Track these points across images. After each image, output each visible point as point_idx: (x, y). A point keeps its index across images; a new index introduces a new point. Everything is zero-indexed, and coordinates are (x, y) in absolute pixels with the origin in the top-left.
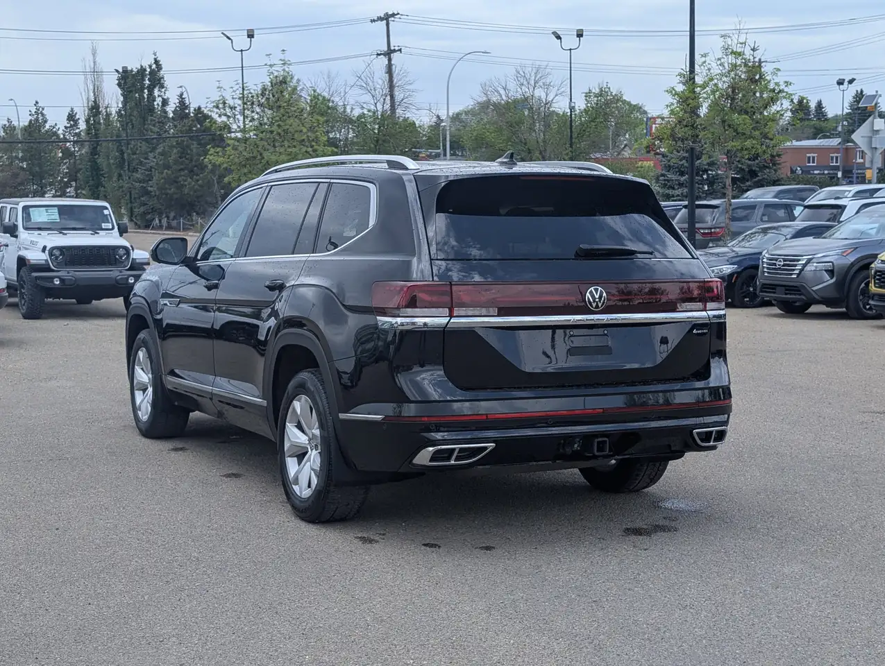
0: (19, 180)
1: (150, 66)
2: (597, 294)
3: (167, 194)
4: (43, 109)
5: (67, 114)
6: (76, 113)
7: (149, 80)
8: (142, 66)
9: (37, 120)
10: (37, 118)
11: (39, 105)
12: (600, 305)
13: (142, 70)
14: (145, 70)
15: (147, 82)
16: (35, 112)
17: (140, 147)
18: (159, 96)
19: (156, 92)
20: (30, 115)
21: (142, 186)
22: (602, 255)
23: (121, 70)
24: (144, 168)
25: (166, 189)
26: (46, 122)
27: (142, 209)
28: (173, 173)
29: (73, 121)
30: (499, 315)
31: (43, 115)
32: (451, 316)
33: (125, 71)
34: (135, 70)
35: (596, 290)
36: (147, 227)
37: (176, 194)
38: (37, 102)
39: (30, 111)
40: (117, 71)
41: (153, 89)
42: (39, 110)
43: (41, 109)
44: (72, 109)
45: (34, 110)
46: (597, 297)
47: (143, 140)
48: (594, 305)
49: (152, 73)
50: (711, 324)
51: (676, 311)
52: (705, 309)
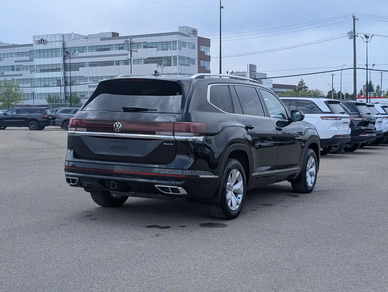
2: (117, 125)
12: (118, 130)
22: (131, 110)
30: (87, 131)
32: (76, 131)
46: (117, 126)
48: (116, 129)
50: (176, 142)
51: (155, 134)
52: (173, 135)
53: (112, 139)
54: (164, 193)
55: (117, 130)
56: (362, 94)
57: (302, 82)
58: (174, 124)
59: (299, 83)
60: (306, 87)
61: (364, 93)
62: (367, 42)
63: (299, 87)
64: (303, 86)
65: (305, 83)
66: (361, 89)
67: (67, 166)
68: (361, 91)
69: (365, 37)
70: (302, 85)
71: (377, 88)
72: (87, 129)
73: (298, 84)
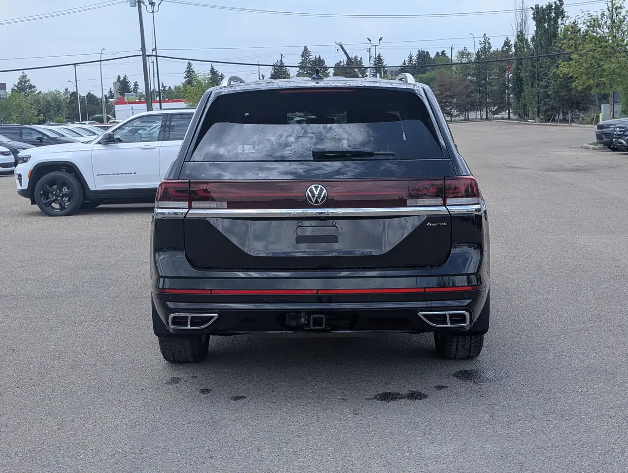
0: (469, 90)
1: (555, 3)
3: (560, 96)
4: (489, 39)
5: (504, 42)
6: (510, 41)
7: (555, 13)
8: (549, 3)
9: (484, 47)
10: (485, 45)
11: (486, 36)
12: (319, 201)
13: (550, 6)
14: (552, 6)
15: (553, 15)
16: (484, 41)
17: (545, 62)
18: (562, 24)
19: (560, 21)
20: (480, 44)
21: (545, 91)
23: (534, 7)
24: (547, 78)
25: (559, 92)
26: (490, 48)
27: (545, 108)
28: (564, 81)
29: (508, 46)
30: (229, 208)
31: (489, 44)
32: (190, 208)
33: (537, 7)
34: (544, 7)
35: (316, 188)
36: (548, 121)
37: (566, 95)
38: (485, 35)
39: (480, 41)
40: (532, 8)
41: (557, 19)
42: (486, 40)
43: (487, 39)
44: (507, 38)
45: (482, 40)
46: (317, 193)
47: (549, 57)
48: (314, 200)
49: (557, 7)
50: (452, 218)
51: (406, 206)
52: (444, 205)
53: (297, 221)
54: (434, 327)
55: (317, 202)
56: (113, 96)
57: (24, 77)
58: (445, 181)
59: (19, 79)
60: (31, 87)
61: (117, 95)
62: (153, 12)
63: (20, 86)
64: (27, 84)
65: (29, 80)
66: (111, 89)
67: (163, 288)
68: (111, 92)
69: (150, 3)
70: (25, 82)
71: (134, 86)
72: (228, 203)
73: (19, 81)
